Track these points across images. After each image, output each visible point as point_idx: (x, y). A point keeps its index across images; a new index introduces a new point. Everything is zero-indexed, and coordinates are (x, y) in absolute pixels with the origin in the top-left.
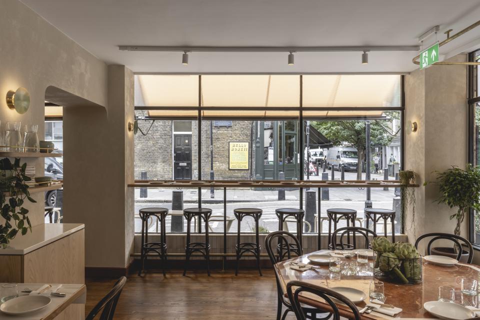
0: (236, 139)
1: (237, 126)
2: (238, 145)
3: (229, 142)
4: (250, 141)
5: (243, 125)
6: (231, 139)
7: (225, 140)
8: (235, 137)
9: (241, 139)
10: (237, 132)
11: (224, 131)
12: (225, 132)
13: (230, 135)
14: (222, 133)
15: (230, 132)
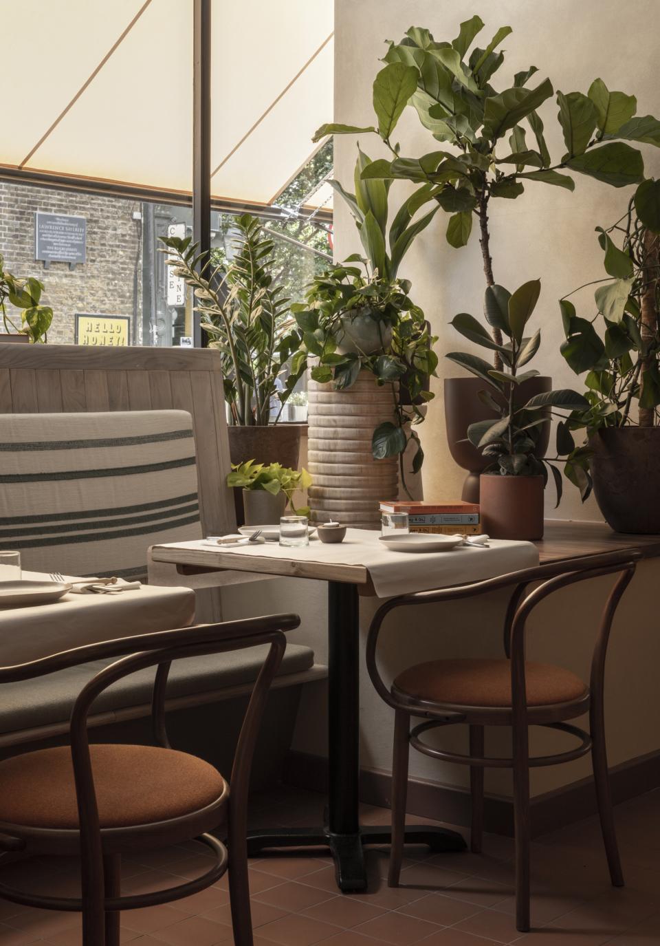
0: (94, 307)
1: (97, 265)
2: (101, 328)
3: (77, 316)
4: (131, 317)
5: (114, 262)
6: (80, 305)
7: (65, 308)
8: (90, 299)
9: (107, 306)
10: (97, 283)
11: (61, 277)
12: (65, 281)
13: (78, 293)
14: (57, 283)
15: (79, 282)
